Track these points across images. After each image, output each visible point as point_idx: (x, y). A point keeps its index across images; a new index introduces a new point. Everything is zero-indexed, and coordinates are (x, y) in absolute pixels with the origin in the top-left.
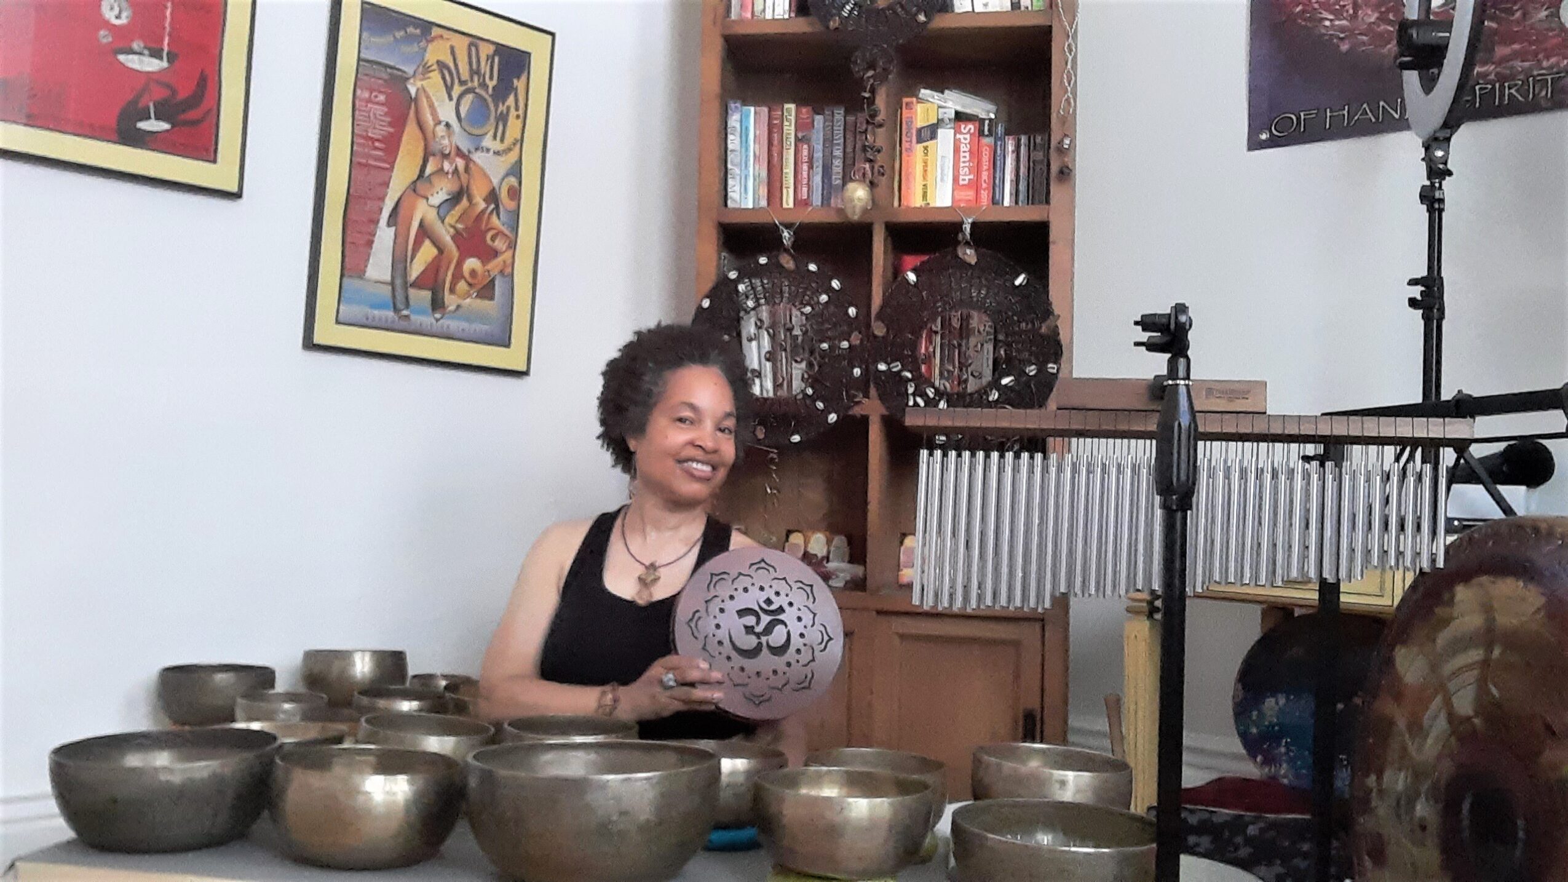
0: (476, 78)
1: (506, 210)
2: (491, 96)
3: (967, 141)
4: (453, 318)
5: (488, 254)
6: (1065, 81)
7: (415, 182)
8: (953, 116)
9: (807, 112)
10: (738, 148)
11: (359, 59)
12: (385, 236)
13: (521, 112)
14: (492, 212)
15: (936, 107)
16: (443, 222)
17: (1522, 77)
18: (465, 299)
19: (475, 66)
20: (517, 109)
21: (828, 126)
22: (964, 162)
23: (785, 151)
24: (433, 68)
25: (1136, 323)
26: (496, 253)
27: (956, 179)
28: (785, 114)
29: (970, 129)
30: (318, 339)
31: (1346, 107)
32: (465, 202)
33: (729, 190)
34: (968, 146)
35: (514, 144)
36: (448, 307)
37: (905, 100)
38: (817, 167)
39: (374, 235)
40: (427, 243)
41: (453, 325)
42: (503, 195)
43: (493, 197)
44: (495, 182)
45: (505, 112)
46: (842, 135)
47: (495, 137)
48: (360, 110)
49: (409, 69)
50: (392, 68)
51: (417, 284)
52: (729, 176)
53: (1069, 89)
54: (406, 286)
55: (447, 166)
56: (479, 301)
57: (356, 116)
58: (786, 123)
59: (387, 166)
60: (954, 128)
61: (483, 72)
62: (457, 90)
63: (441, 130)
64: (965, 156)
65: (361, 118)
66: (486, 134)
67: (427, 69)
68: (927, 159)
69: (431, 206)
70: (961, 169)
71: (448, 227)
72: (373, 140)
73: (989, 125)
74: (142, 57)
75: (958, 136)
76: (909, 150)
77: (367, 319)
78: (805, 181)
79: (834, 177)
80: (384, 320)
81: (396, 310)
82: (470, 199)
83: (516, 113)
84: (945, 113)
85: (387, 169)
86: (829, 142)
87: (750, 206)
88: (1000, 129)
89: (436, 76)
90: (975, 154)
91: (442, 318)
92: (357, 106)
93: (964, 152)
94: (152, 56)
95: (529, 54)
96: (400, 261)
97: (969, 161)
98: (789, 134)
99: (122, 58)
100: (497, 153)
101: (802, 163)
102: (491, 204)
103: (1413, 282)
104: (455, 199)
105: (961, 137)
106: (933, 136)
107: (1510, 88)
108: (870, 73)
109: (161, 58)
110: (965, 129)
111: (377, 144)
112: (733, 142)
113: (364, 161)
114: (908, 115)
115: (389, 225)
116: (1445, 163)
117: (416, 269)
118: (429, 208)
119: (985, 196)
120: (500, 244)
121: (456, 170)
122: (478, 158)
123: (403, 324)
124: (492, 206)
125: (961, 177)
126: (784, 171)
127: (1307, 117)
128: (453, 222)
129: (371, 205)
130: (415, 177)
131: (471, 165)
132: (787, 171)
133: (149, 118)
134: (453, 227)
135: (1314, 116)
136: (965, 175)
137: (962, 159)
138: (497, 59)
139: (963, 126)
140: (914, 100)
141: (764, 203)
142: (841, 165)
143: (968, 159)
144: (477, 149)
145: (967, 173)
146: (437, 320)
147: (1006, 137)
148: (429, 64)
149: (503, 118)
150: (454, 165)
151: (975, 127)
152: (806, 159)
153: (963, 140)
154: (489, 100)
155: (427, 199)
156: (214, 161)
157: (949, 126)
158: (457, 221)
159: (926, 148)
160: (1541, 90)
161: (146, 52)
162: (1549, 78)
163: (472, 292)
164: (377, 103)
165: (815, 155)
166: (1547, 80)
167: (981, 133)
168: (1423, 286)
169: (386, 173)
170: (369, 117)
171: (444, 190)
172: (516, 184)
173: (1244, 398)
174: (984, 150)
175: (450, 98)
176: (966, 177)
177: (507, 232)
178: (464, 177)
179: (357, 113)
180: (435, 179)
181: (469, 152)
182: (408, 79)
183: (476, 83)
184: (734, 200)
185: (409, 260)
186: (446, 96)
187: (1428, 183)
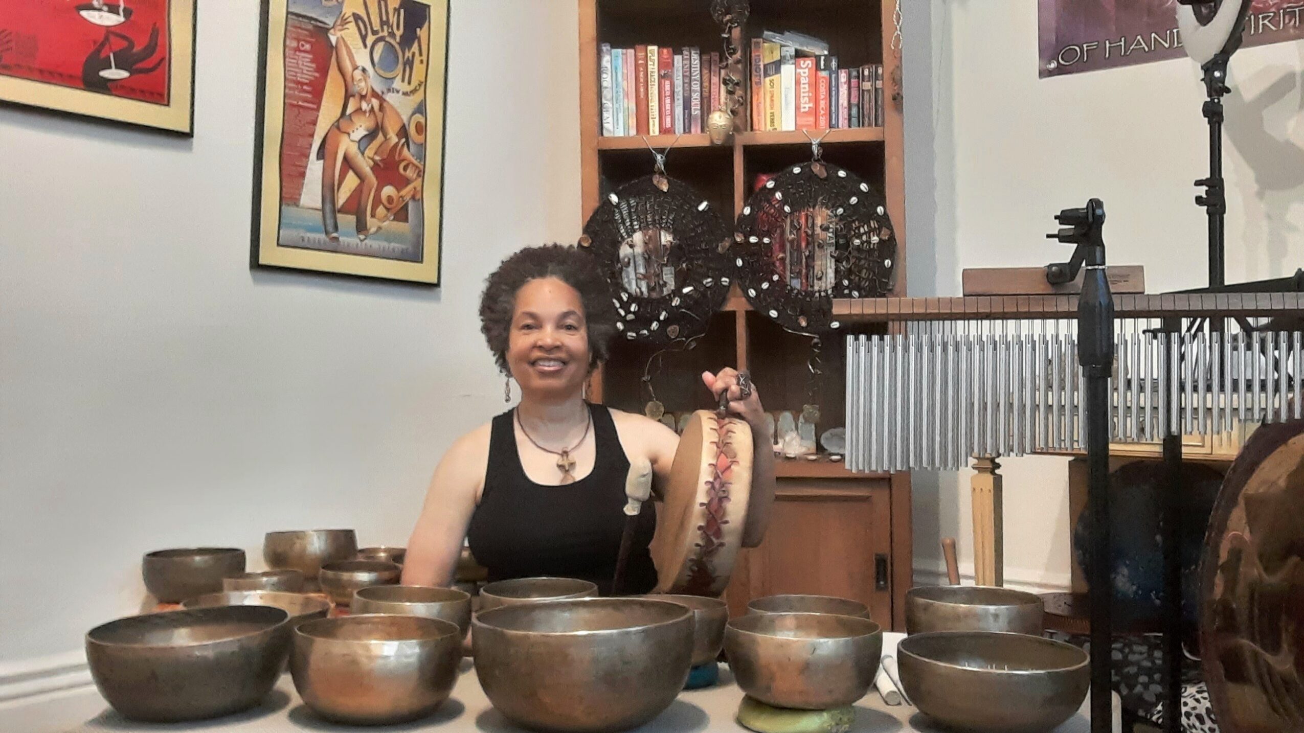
0: (385, 27)
1: (415, 143)
2: (399, 44)
3: (807, 74)
4: (374, 239)
5: (401, 182)
6: (894, 20)
7: (338, 121)
8: (793, 53)
9: (668, 52)
10: (610, 85)
11: (288, 13)
12: (315, 168)
13: (424, 58)
14: (403, 145)
15: (778, 46)
16: (363, 154)
17: (1273, 10)
18: (384, 222)
19: (384, 19)
20: (421, 54)
21: (686, 64)
22: (804, 92)
23: (650, 87)
24: (349, 20)
25: (1056, 218)
26: (407, 182)
27: (797, 108)
28: (649, 55)
29: (808, 64)
30: (262, 261)
31: (1123, 39)
32: (380, 137)
33: (604, 121)
34: (807, 79)
35: (420, 85)
36: (370, 229)
37: (754, 40)
38: (678, 99)
39: (306, 167)
40: (351, 174)
41: (373, 244)
42: (412, 130)
43: (403, 132)
44: (405, 119)
45: (410, 58)
46: (698, 72)
47: (403, 80)
48: (290, 58)
49: (330, 21)
50: (316, 20)
51: (344, 210)
52: (604, 110)
53: (898, 27)
54: (334, 212)
55: (365, 106)
56: (395, 223)
57: (287, 63)
58: (649, 63)
59: (315, 106)
60: (795, 64)
61: (391, 24)
62: (370, 39)
63: (358, 74)
64: (805, 87)
65: (290, 64)
66: (396, 77)
67: (345, 22)
68: (773, 91)
69: (353, 141)
70: (802, 99)
71: (367, 158)
72: (302, 84)
73: (824, 60)
74: (102, 13)
75: (798, 71)
76: (759, 83)
77: (303, 240)
78: (668, 112)
79: (693, 108)
80: (317, 241)
81: (327, 233)
82: (385, 135)
83: (420, 58)
84: (787, 51)
85: (312, 109)
86: (688, 78)
87: (622, 135)
88: (834, 64)
89: (352, 26)
90: (815, 85)
91: (365, 239)
92: (287, 54)
93: (804, 84)
94: (110, 11)
95: (429, 6)
96: (330, 189)
97: (809, 92)
98: (652, 72)
99: (84, 13)
100: (405, 94)
101: (665, 97)
102: (402, 138)
103: (1198, 183)
104: (371, 135)
105: (801, 71)
106: (778, 71)
107: (1263, 20)
108: (728, 17)
109: (118, 14)
110: (804, 64)
111: (305, 87)
112: (607, 80)
113: (295, 103)
114: (757, 54)
115: (318, 158)
116: (1223, 83)
117: (342, 197)
118: (351, 143)
119: (823, 121)
120: (410, 173)
121: (372, 109)
122: (390, 98)
123: (334, 245)
124: (403, 140)
125: (802, 106)
126: (650, 104)
127: (1089, 48)
128: (371, 155)
129: (302, 142)
130: (339, 115)
131: (385, 105)
132: (653, 104)
133: (110, 67)
134: (372, 159)
135: (1095, 47)
136: (806, 103)
137: (802, 90)
138: (402, 11)
139: (802, 62)
140: (761, 40)
141: (633, 132)
142: (699, 97)
143: (807, 89)
144: (389, 90)
145: (807, 102)
146: (362, 241)
147: (839, 71)
148: (346, 16)
149: (409, 63)
150: (370, 106)
151: (812, 63)
152: (668, 93)
153: (802, 74)
154: (397, 47)
155: (349, 134)
156: (168, 105)
157: (791, 62)
158: (376, 153)
159: (771, 81)
160: (1290, 21)
161: (105, 8)
162: (1297, 10)
163: (389, 215)
164: (305, 51)
165: (676, 90)
166: (1295, 11)
167: (818, 67)
168: (1207, 186)
169: (315, 112)
170: (297, 64)
171: (363, 126)
172: (423, 121)
173: (1125, 281)
174: (821, 81)
175: (365, 46)
176: (806, 105)
177: (416, 162)
178: (379, 115)
179: (287, 60)
180: (354, 118)
181: (383, 93)
182: (328, 30)
183: (385, 33)
184: (608, 131)
185: (336, 187)
186: (361, 45)
187: (1209, 99)
